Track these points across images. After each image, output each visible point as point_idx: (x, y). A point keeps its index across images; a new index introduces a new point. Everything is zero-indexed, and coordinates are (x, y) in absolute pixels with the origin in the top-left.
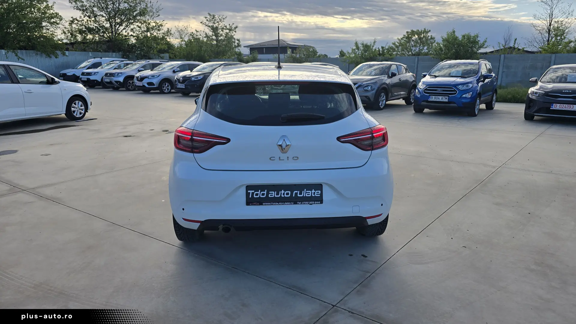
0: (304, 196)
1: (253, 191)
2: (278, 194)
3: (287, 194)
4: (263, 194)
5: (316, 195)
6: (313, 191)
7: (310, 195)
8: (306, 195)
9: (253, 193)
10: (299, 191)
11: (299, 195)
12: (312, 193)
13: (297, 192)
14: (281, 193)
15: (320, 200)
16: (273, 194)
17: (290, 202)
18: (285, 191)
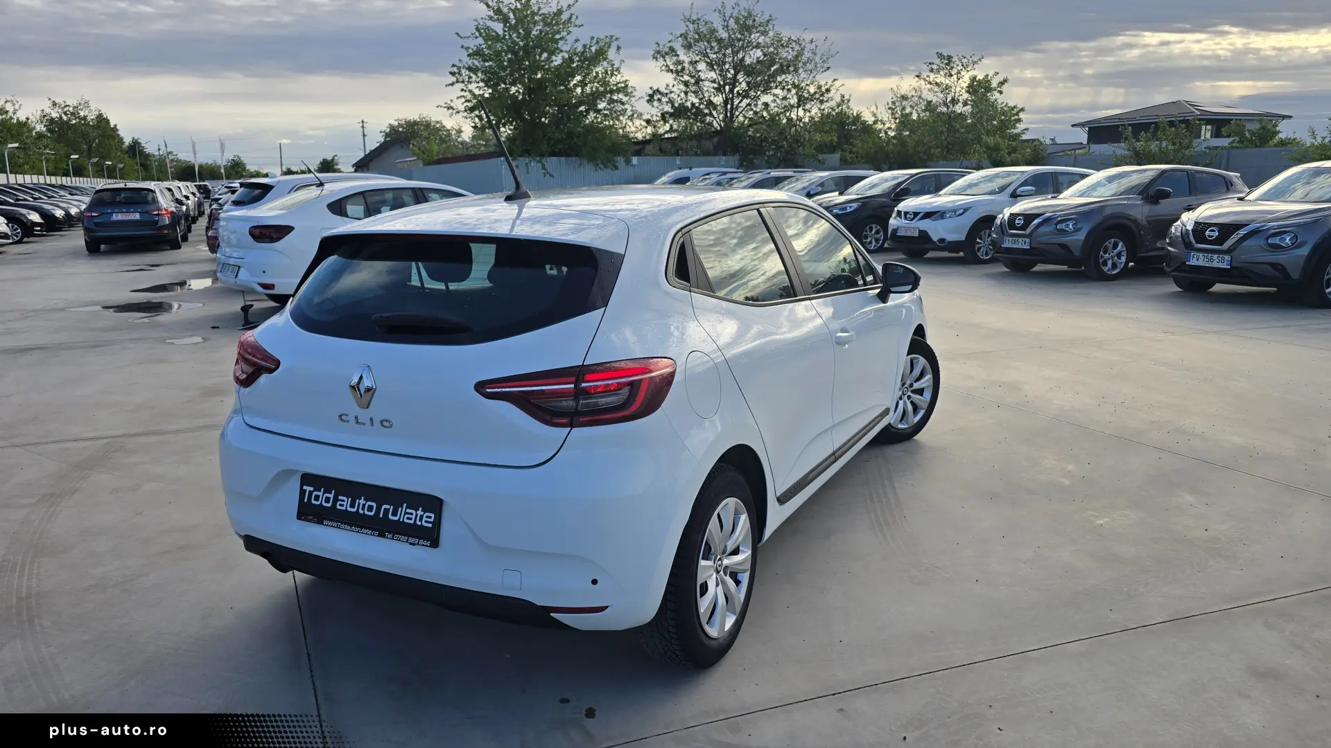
0: (401, 520)
1: (312, 489)
2: (352, 506)
3: (370, 509)
4: (327, 500)
5: (424, 524)
6: (420, 512)
7: (412, 522)
8: (406, 521)
9: (311, 493)
10: (392, 507)
11: (391, 517)
12: (417, 515)
13: (388, 507)
14: (359, 504)
15: (431, 537)
16: (344, 504)
17: (372, 529)
18: (366, 500)
